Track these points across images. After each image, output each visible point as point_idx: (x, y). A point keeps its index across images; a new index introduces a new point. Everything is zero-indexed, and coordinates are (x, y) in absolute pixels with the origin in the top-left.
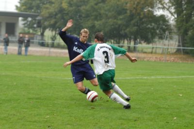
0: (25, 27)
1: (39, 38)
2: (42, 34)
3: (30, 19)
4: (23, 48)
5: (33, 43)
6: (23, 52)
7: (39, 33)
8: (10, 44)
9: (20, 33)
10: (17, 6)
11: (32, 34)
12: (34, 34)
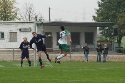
0: (103, 35)
1: (117, 45)
2: (119, 42)
3: (107, 28)
4: (102, 56)
5: (111, 50)
6: (102, 59)
7: (116, 41)
8: (90, 52)
9: (98, 42)
10: (94, 17)
11: (109, 42)
12: (111, 42)
